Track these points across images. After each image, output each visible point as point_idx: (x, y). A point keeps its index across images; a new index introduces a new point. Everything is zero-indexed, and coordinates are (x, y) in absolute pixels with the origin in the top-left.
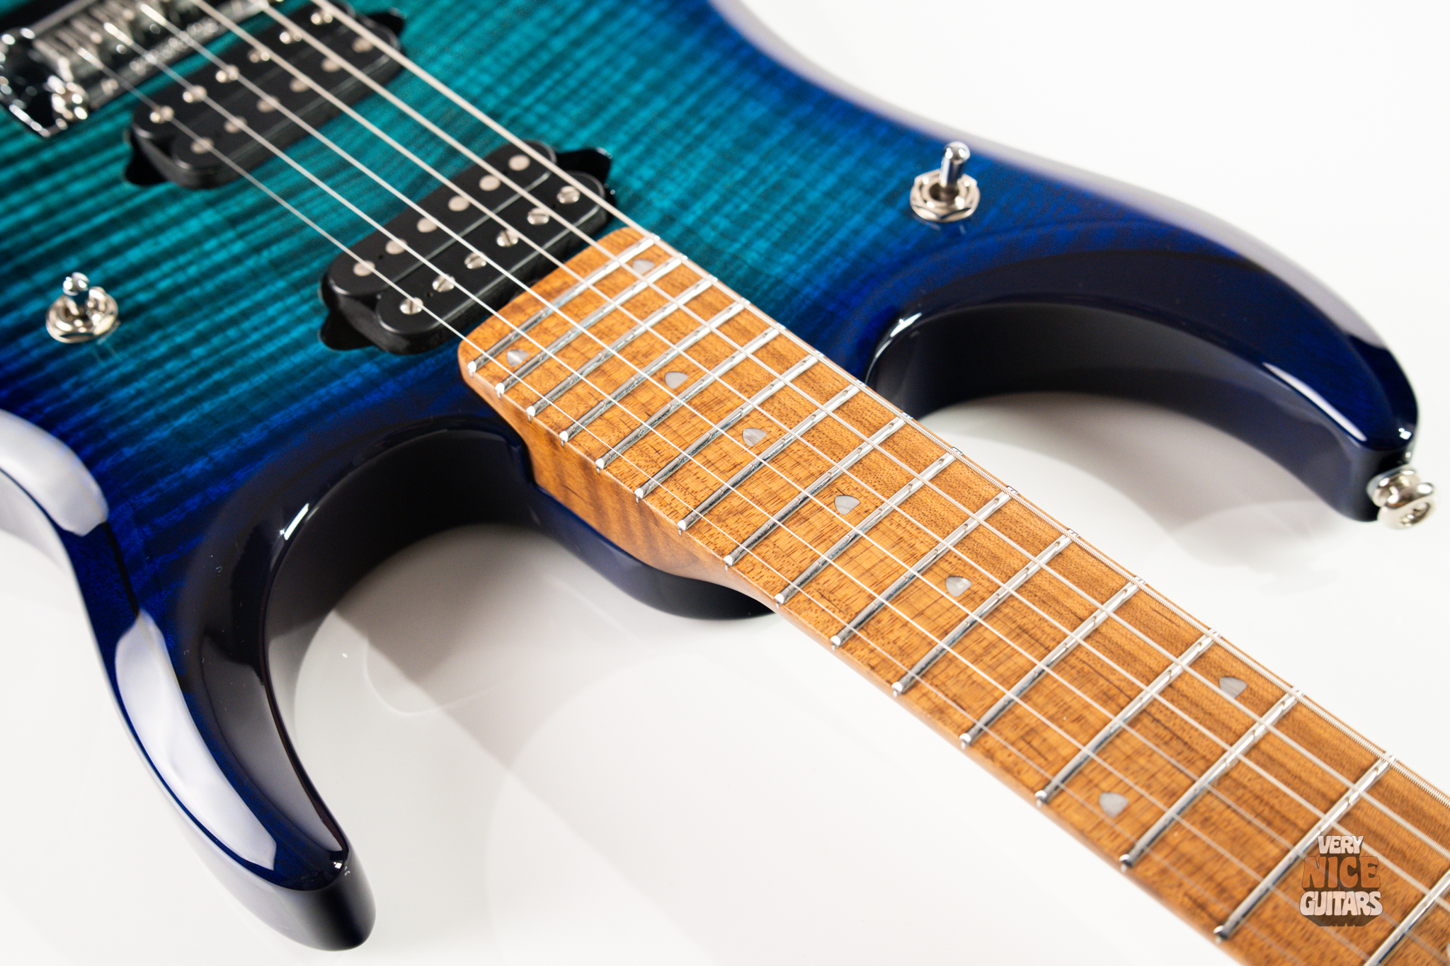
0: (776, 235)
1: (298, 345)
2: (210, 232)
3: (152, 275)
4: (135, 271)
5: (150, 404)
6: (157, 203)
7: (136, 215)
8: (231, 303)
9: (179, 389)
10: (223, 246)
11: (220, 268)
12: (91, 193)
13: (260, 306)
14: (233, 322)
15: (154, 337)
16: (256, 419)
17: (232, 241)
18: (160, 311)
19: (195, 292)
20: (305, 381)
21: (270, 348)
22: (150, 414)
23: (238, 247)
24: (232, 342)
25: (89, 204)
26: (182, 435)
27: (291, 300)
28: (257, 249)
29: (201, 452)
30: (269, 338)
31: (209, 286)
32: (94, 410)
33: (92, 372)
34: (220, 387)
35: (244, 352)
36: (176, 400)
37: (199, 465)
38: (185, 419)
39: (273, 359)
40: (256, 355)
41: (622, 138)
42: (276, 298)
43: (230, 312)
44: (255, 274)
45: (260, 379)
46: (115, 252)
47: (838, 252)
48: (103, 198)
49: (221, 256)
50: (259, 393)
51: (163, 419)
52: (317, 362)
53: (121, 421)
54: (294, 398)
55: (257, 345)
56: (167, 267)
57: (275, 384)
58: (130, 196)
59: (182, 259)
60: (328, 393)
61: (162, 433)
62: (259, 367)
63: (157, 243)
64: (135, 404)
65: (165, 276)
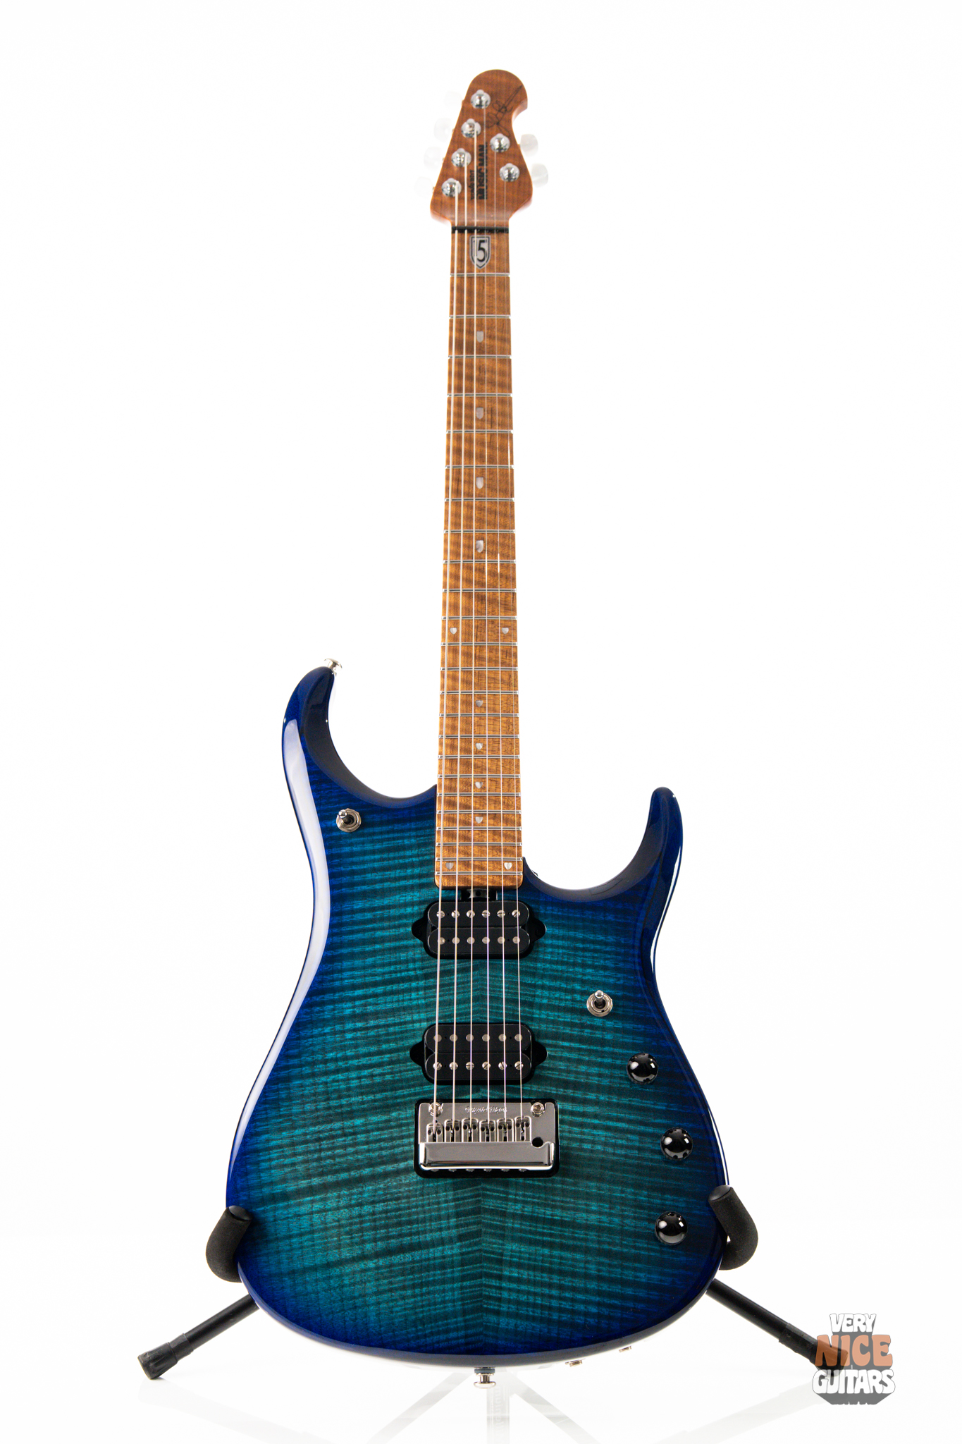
0: (402, 853)
1: (553, 937)
2: (541, 1007)
3: (569, 1004)
4: (572, 1011)
5: (606, 952)
6: (546, 1036)
7: (556, 1036)
8: (557, 971)
9: (595, 951)
10: (542, 997)
11: (550, 988)
12: (561, 1059)
13: (551, 962)
14: (562, 963)
15: (586, 978)
16: (583, 920)
17: (538, 996)
18: (578, 987)
19: (564, 985)
20: (561, 921)
21: (560, 943)
22: (608, 949)
23: (539, 992)
24: (568, 954)
25: (566, 1054)
26: (606, 933)
27: (541, 956)
28: (534, 986)
29: (606, 922)
30: (558, 947)
31: (557, 984)
32: (621, 965)
33: (611, 980)
34: (584, 941)
35: (568, 948)
36: (598, 947)
37: (610, 917)
38: (601, 938)
39: (563, 938)
40: (566, 943)
41: (402, 930)
42: (545, 961)
43: (560, 967)
44: (543, 976)
45: (572, 934)
46: (572, 1025)
47: (393, 831)
48: (559, 1054)
49: (546, 993)
50: (576, 928)
51: (606, 944)
52: (553, 925)
53: (617, 954)
54: (568, 918)
55: (563, 947)
56: (563, 1004)
57: (569, 928)
58: (551, 1046)
59: (557, 1003)
60: (559, 911)
61: (611, 939)
62: (569, 938)
63: (559, 1017)
64: (609, 957)
65: (566, 1000)
